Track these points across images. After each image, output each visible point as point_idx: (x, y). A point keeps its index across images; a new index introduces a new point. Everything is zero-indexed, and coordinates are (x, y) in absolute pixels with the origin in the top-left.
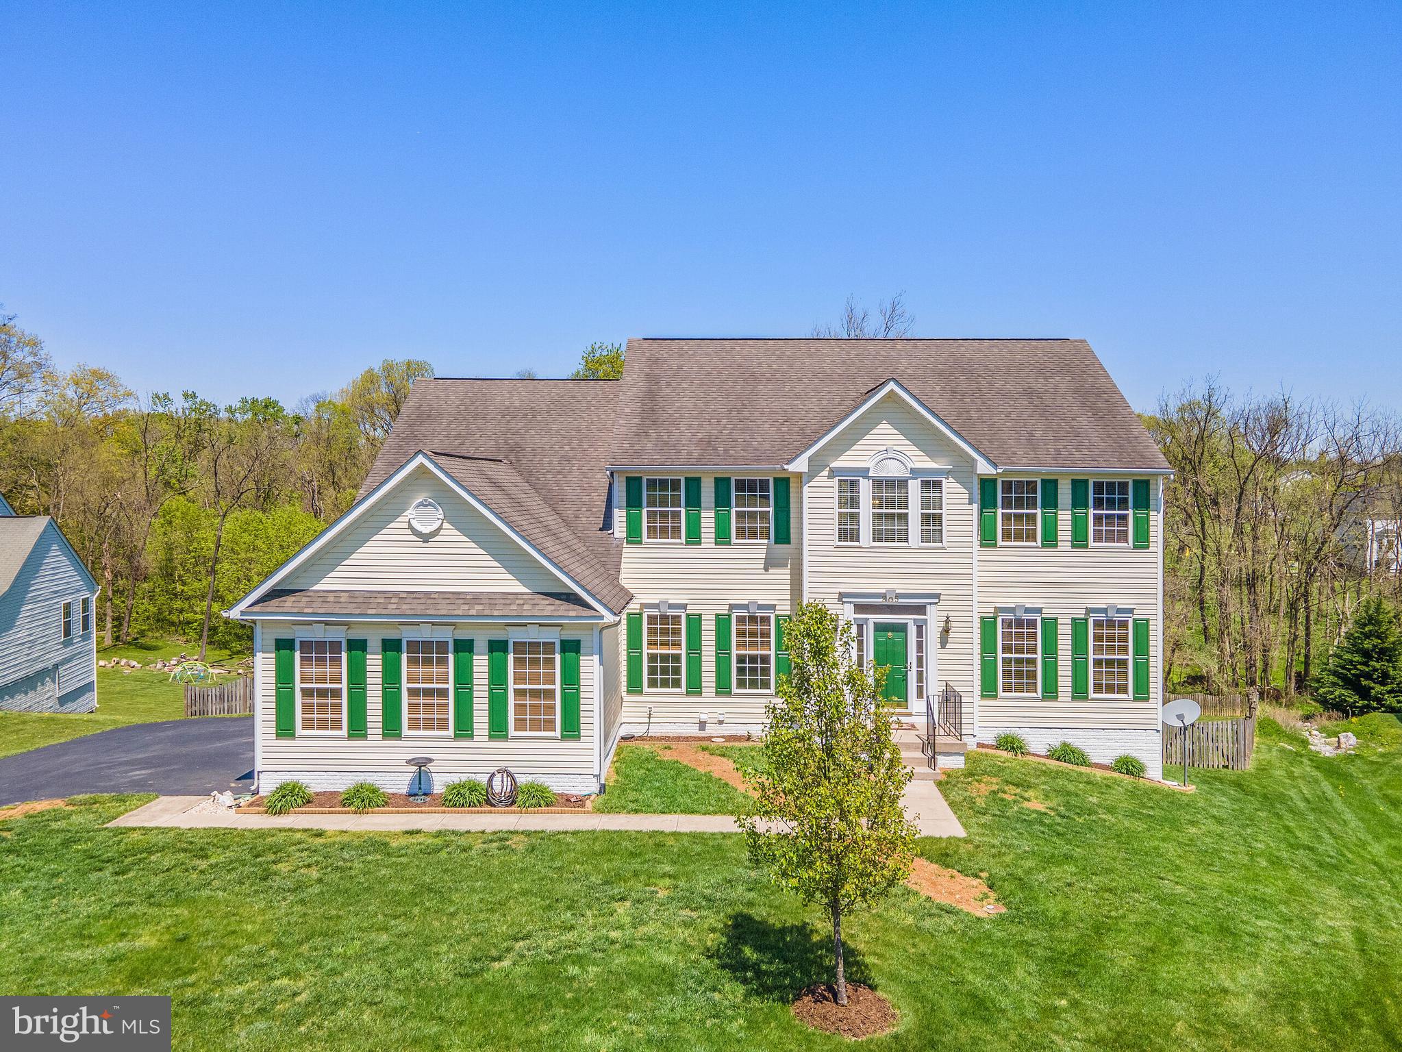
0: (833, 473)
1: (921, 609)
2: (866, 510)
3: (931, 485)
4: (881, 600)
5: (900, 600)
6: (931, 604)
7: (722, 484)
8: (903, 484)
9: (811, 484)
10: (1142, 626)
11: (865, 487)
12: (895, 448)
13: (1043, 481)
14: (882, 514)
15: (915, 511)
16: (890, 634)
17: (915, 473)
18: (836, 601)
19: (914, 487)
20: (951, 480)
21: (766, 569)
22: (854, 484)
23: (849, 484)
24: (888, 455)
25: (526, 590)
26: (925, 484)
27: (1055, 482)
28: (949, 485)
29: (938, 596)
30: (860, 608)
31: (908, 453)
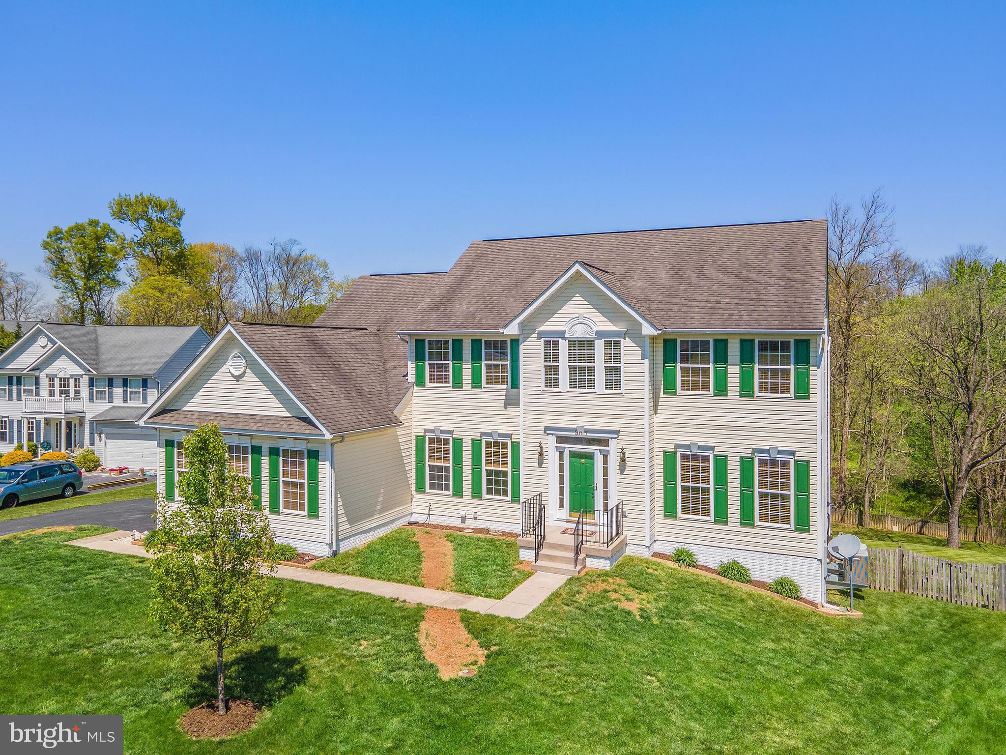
0: (541, 335)
1: (605, 442)
2: (564, 363)
3: (613, 345)
4: (574, 433)
5: (588, 434)
6: (612, 438)
7: (476, 344)
8: (591, 343)
9: (525, 344)
10: (803, 468)
11: (563, 346)
12: (585, 315)
13: (715, 340)
14: (575, 367)
16: (583, 460)
17: (600, 334)
18: (542, 433)
19: (599, 345)
20: (628, 340)
21: (506, 407)
22: (556, 343)
23: (551, 343)
25: (288, 415)
26: (608, 344)
27: (725, 342)
28: (626, 345)
29: (617, 432)
30: (561, 439)
31: (594, 319)
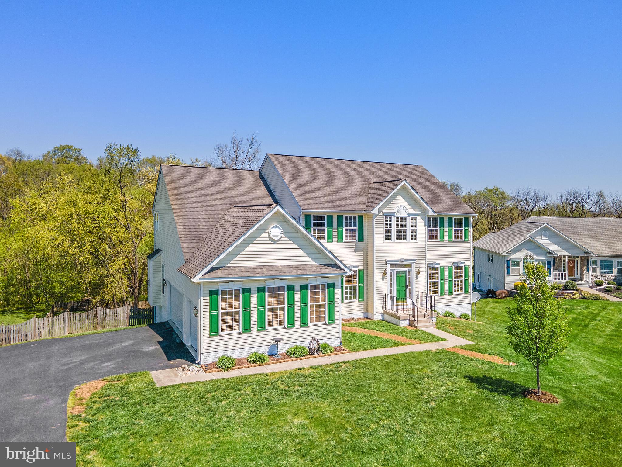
0: (383, 214)
1: (409, 265)
2: (394, 229)
3: (414, 219)
4: (399, 262)
5: (405, 262)
6: (413, 263)
7: (340, 217)
8: (405, 218)
9: (376, 218)
10: (467, 267)
11: (394, 219)
12: (403, 205)
13: (440, 218)
14: (398, 230)
15: (409, 229)
16: (400, 275)
17: (409, 214)
18: (384, 263)
19: (409, 219)
20: (419, 217)
21: (355, 252)
22: (390, 218)
23: (388, 219)
24: (401, 208)
25: (314, 263)
26: (412, 219)
27: (443, 218)
28: (419, 218)
29: (415, 260)
30: (392, 266)
31: (407, 207)
